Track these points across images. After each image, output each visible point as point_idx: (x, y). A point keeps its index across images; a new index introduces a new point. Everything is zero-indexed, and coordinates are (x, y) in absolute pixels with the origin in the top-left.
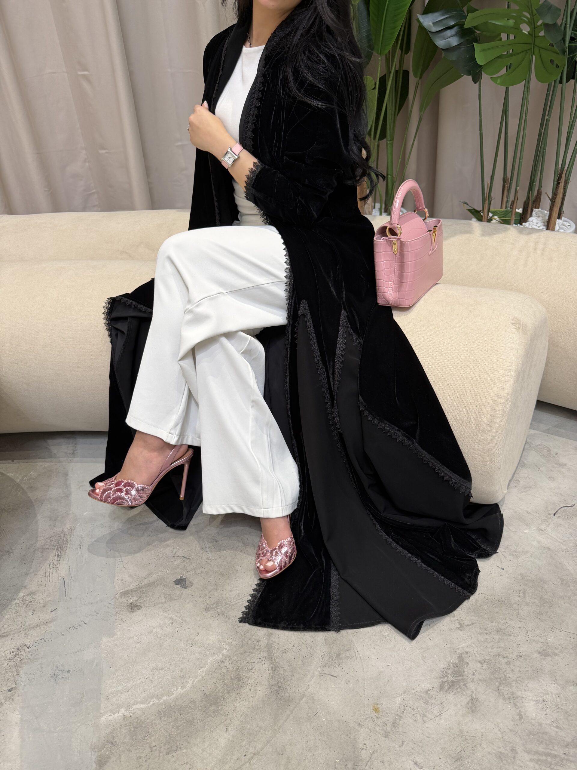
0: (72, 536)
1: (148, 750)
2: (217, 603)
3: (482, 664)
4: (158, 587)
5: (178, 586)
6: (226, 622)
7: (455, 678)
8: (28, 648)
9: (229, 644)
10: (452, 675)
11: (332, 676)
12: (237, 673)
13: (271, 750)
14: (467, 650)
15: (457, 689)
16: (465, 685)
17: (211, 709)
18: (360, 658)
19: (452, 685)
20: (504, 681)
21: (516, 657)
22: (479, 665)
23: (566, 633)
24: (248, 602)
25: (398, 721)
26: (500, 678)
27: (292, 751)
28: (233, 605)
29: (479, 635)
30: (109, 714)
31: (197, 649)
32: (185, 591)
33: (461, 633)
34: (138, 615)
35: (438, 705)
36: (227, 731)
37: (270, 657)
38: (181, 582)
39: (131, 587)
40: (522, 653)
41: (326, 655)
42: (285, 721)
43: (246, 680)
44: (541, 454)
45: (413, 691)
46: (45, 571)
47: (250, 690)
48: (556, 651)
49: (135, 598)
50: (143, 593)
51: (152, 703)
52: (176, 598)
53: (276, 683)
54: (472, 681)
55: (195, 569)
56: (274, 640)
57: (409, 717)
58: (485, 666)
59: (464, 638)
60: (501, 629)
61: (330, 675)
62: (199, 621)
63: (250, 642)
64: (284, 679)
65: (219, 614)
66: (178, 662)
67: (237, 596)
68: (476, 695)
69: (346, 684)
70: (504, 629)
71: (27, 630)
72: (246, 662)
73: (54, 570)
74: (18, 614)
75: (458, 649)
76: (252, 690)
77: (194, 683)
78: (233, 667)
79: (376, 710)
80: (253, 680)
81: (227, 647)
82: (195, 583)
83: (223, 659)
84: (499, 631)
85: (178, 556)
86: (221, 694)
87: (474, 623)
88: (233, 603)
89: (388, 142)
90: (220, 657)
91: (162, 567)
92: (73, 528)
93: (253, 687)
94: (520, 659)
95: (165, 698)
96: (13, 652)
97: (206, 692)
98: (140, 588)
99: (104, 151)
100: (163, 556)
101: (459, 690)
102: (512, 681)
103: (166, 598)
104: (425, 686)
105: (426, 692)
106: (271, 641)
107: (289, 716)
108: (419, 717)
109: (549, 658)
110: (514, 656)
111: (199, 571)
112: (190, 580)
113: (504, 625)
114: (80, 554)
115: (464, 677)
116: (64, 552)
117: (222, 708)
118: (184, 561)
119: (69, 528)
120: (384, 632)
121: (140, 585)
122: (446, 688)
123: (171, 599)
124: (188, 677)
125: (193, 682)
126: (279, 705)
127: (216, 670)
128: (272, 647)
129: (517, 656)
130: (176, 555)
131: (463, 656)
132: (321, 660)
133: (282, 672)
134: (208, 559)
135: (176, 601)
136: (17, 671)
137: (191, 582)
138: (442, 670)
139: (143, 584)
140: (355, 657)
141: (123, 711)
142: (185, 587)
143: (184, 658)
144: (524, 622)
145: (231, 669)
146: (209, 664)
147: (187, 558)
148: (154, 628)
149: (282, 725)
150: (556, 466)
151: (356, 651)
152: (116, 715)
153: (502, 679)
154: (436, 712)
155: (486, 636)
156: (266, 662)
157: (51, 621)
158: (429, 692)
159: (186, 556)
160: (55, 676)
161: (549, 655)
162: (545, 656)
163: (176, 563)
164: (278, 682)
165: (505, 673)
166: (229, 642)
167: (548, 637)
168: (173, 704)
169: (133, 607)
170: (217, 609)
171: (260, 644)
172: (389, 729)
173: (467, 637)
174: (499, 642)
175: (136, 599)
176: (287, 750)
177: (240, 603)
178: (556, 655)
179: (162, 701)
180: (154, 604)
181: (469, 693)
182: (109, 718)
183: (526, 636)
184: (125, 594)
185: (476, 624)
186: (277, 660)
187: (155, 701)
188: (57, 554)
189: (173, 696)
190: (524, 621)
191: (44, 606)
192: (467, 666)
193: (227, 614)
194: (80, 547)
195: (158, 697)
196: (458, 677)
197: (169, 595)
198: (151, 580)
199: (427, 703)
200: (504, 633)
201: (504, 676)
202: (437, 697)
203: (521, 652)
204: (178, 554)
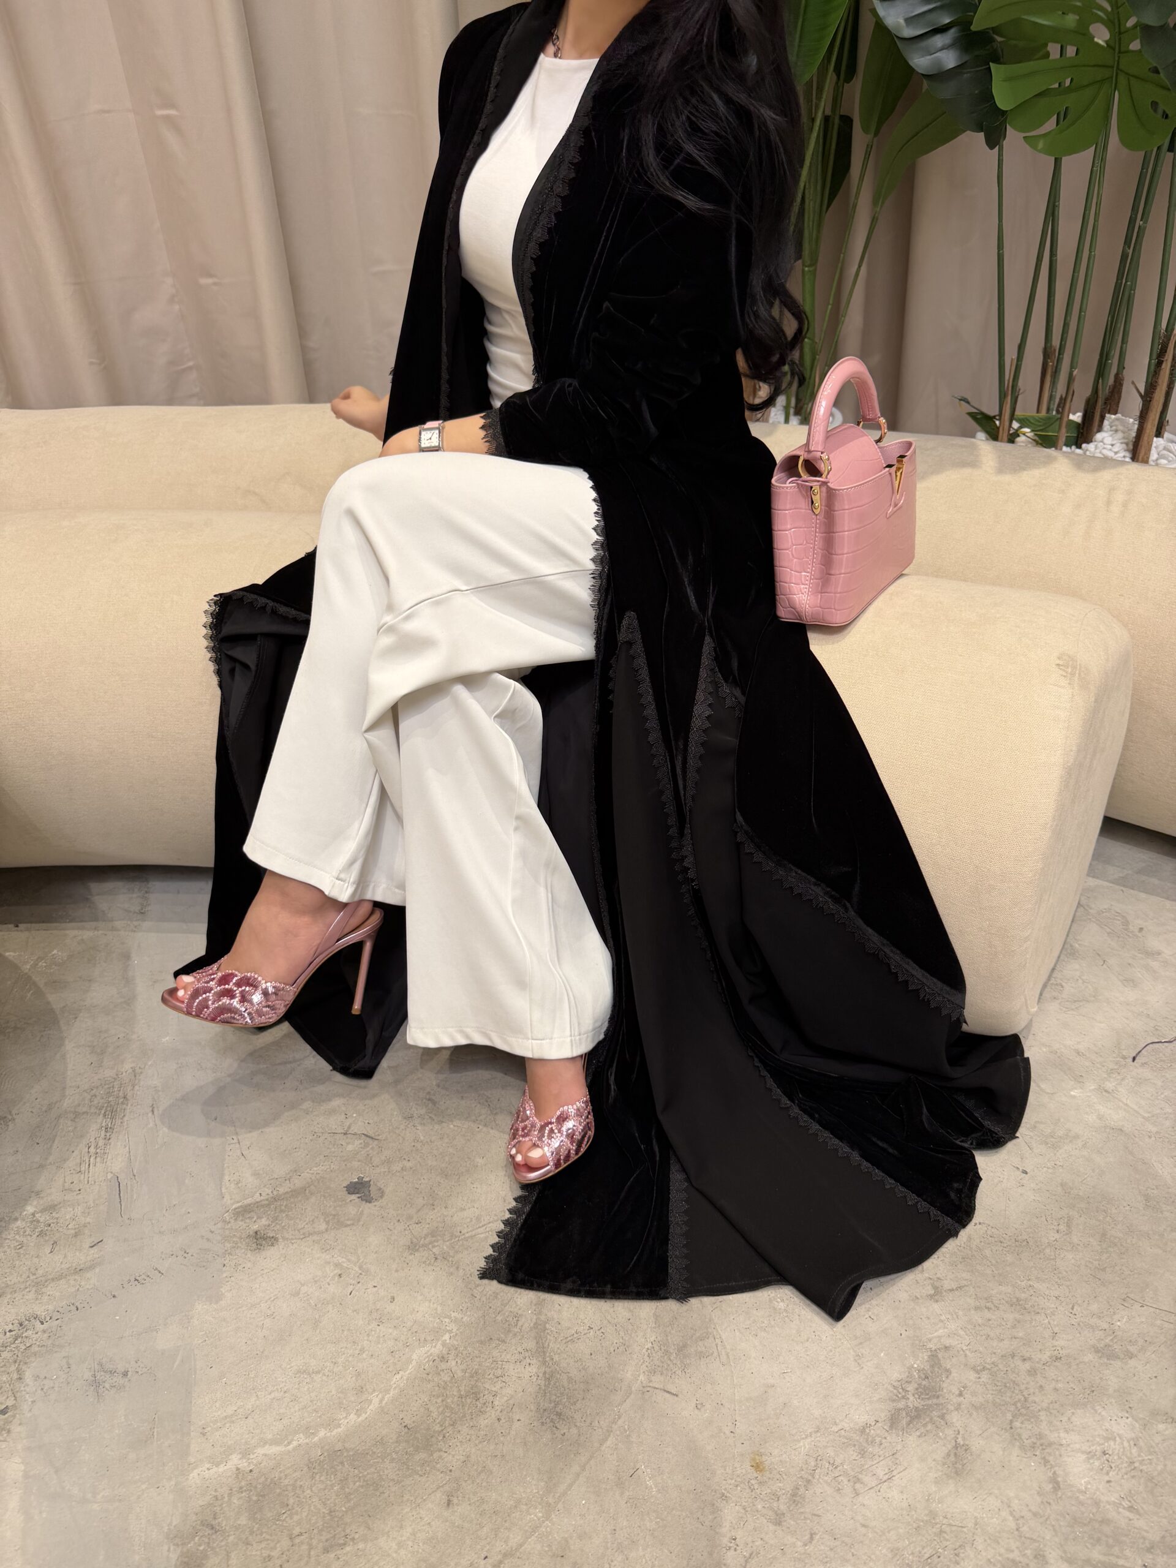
0: (137, 1087)
1: (285, 1543)
2: (433, 1233)
3: (978, 1372)
4: (313, 1199)
5: (354, 1197)
6: (452, 1274)
7: (923, 1403)
8: (42, 1323)
9: (456, 1321)
10: (917, 1396)
11: (668, 1392)
12: (473, 1383)
13: (539, 1547)
14: (948, 1342)
15: (925, 1425)
16: (942, 1417)
17: (417, 1457)
18: (727, 1355)
19: (916, 1416)
20: (1023, 1411)
21: (1048, 1360)
22: (972, 1375)
23: (1152, 1310)
24: (499, 1237)
25: (802, 1490)
26: (1015, 1404)
27: (582, 1550)
28: (466, 1239)
29: (973, 1312)
30: (208, 1466)
31: (390, 1331)
32: (367, 1208)
33: (936, 1306)
34: (271, 1255)
35: (885, 1458)
36: (448, 1505)
37: (541, 1351)
38: (359, 1189)
39: (257, 1197)
40: (1061, 1352)
41: (657, 1348)
42: (570, 1486)
43: (491, 1398)
44: (1108, 930)
45: (835, 1429)
46: (78, 1161)
47: (499, 1420)
48: (1132, 1349)
49: (264, 1221)
50: (282, 1211)
51: (295, 1443)
52: (349, 1223)
53: (553, 1405)
54: (958, 1408)
55: (388, 1162)
56: (549, 1314)
57: (826, 1482)
58: (985, 1377)
59: (943, 1318)
60: (1018, 1300)
61: (665, 1391)
62: (397, 1271)
63: (499, 1318)
64: (569, 1398)
65: (436, 1259)
66: (350, 1359)
67: (474, 1221)
68: (964, 1439)
69: (697, 1412)
70: (1026, 1300)
71: (39, 1285)
72: (491, 1360)
73: (98, 1159)
74: (21, 1251)
75: (930, 1340)
76: (503, 1421)
77: (384, 1402)
78: (465, 1371)
79: (758, 1467)
80: (506, 1398)
81: (453, 1327)
82: (388, 1190)
83: (445, 1352)
84: (1016, 1304)
85: (355, 1134)
86: (437, 1428)
87: (963, 1287)
88: (467, 1235)
89: (806, 269)
90: (437, 1349)
91: (322, 1157)
92: (138, 1070)
93: (505, 1412)
94: (1057, 1364)
95: (322, 1433)
96: (10, 1331)
97: (407, 1421)
98: (275, 1199)
99: (210, 281)
100: (323, 1133)
101: (929, 1427)
102: (1039, 1411)
103: (328, 1223)
104: (861, 1417)
105: (863, 1431)
106: (543, 1317)
107: (578, 1475)
108: (846, 1482)
109: (1118, 1364)
110: (1045, 1357)
111: (396, 1167)
112: (379, 1184)
113: (1024, 1292)
114: (151, 1125)
115: (941, 1400)
116: (118, 1122)
117: (440, 1457)
118: (366, 1145)
119: (131, 1071)
120: (777, 1302)
121: (275, 1193)
122: (904, 1422)
123: (341, 1224)
124: (370, 1391)
125: (381, 1401)
126: (557, 1453)
127: (430, 1377)
128: (545, 1329)
129: (1051, 1357)
130: (350, 1132)
131: (940, 1355)
132: (647, 1359)
133: (565, 1383)
134: (416, 1140)
135: (348, 1228)
136: (18, 1370)
137: (380, 1189)
138: (895, 1384)
139: (282, 1190)
140: (716, 1354)
141: (235, 1460)
142: (368, 1199)
143: (362, 1350)
144: (1068, 1286)
145: (460, 1374)
146: (414, 1363)
147: (372, 1138)
148: (303, 1285)
149: (564, 1493)
150: (1140, 955)
151: (718, 1341)
152: (222, 1468)
153: (1019, 1405)
154: (881, 1472)
155: (987, 1314)
156: (531, 1362)
157: (92, 1267)
158: (867, 1431)
159: (371, 1133)
160: (96, 1384)
161: (1118, 1357)
162: (1108, 1359)
163: (350, 1148)
164: (557, 1404)
165: (1025, 1393)
166: (456, 1318)
167: (1116, 1317)
168: (339, 1446)
169: (260, 1240)
170: (434, 1247)
171: (520, 1323)
172: (783, 1508)
173: (949, 1316)
174: (1014, 1327)
175: (267, 1223)
176: (572, 1547)
177: (482, 1236)
178: (1131, 1356)
179: (316, 1439)
180: (304, 1234)
181: (950, 1432)
182: (207, 1474)
183: (1071, 1315)
184: (244, 1212)
185: (967, 1288)
186: (556, 1358)
187: (301, 1439)
188: (104, 1124)
189: (339, 1430)
190: (1068, 1283)
191: (76, 1235)
192: (947, 1377)
193: (453, 1257)
194: (153, 1111)
195: (308, 1430)
196: (928, 1399)
197: (334, 1215)
198: (298, 1182)
199: (862, 1453)
200: (1025, 1309)
201: (1023, 1399)
202: (884, 1441)
203: (1059, 1348)
204: (354, 1129)
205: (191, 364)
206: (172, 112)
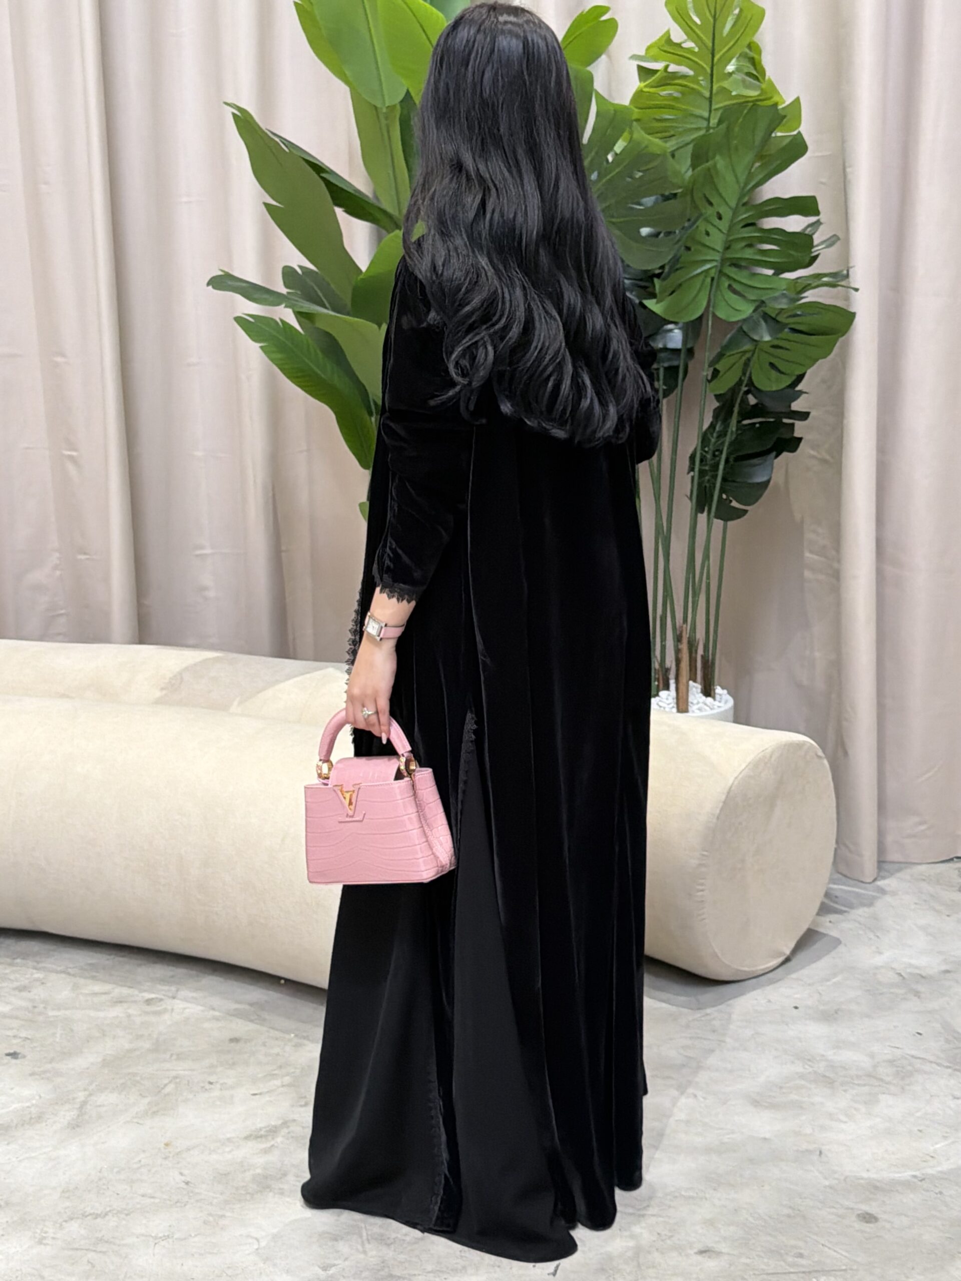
2: (46, 1071)
5: (8, 1057)
9: (42, 1097)
10: (265, 1132)
12: (40, 1115)
16: (273, 1138)
18: (178, 1115)
25: (184, 1152)
31: (6, 1098)
32: (13, 1060)
37: (81, 1108)
38: (13, 1055)
41: (142, 1111)
43: (47, 1119)
45: (215, 1137)
47: (47, 1125)
55: (34, 1048)
57: (198, 1150)
61: (137, 1123)
62: (19, 1081)
64: (86, 1121)
65: (43, 1079)
69: (149, 1129)
72: (53, 1109)
79: (167, 1145)
80: (54, 1120)
81: (39, 1099)
82: (29, 1056)
83: (30, 1106)
85: (20, 1037)
86: (14, 1125)
88: (64, 1073)
90: (27, 1104)
93: (51, 1123)
101: (263, 1140)
104: (231, 1135)
105: (229, 1139)
107: (76, 1141)
108: (207, 1151)
111: (38, 1049)
112: (24, 1054)
115: (277, 1134)
117: (11, 1133)
118: (24, 1041)
122: (252, 1138)
126: (70, 1135)
127: (18, 1112)
130: (17, 1036)
132: (135, 1114)
133: (87, 1118)
134: (54, 1041)
138: (258, 1128)
140: (172, 1114)
142: (16, 1058)
145: (35, 1112)
146: (13, 1107)
149: (66, 1145)
151: (176, 1111)
154: (227, 1150)
156: (74, 1111)
159: (29, 1038)
163: (15, 1042)
164: (79, 1123)
172: (171, 1155)
176: (60, 1158)
193: (52, 1078)
199: (223, 1145)
202: (237, 1142)
205: (62, 612)
206: (74, 454)
